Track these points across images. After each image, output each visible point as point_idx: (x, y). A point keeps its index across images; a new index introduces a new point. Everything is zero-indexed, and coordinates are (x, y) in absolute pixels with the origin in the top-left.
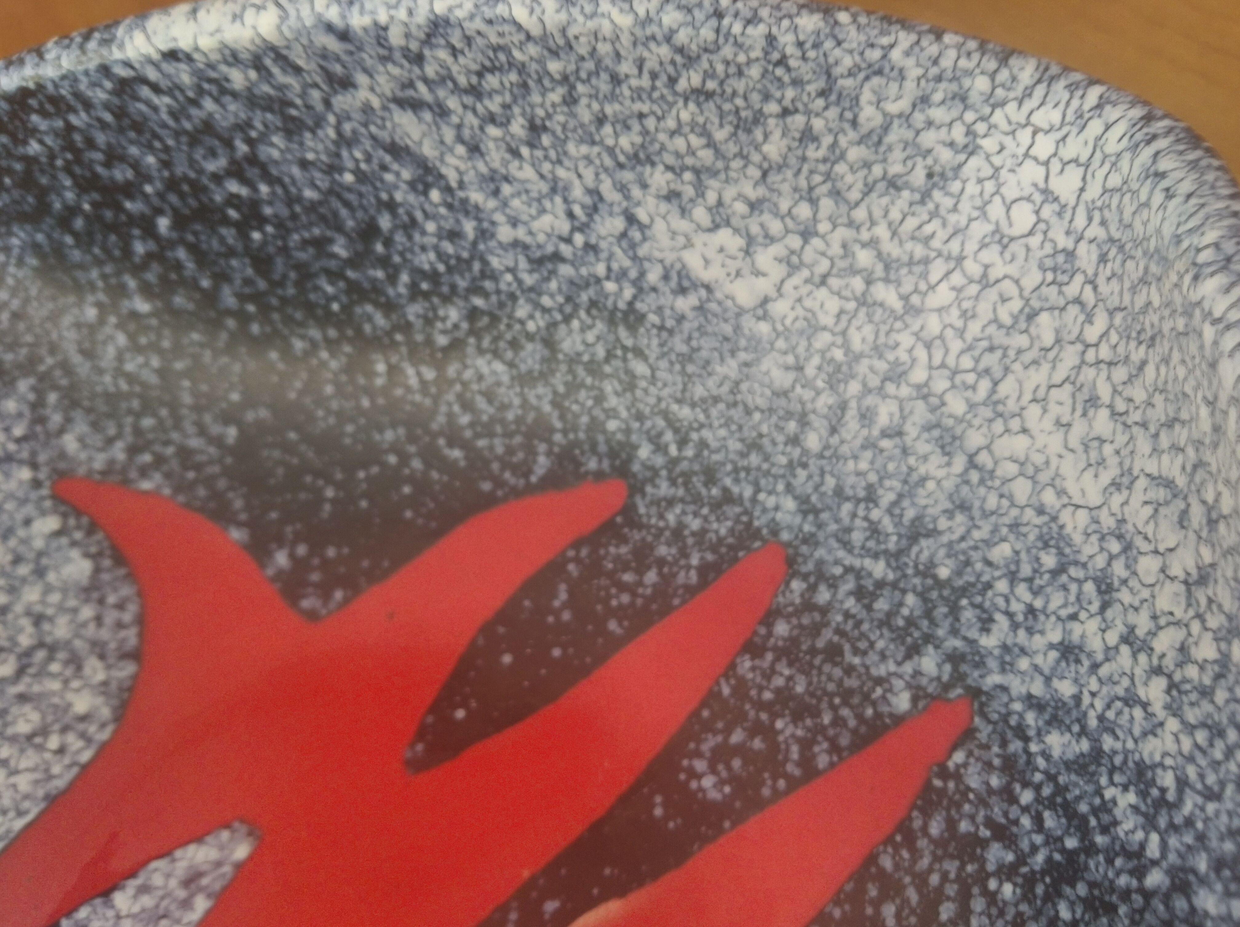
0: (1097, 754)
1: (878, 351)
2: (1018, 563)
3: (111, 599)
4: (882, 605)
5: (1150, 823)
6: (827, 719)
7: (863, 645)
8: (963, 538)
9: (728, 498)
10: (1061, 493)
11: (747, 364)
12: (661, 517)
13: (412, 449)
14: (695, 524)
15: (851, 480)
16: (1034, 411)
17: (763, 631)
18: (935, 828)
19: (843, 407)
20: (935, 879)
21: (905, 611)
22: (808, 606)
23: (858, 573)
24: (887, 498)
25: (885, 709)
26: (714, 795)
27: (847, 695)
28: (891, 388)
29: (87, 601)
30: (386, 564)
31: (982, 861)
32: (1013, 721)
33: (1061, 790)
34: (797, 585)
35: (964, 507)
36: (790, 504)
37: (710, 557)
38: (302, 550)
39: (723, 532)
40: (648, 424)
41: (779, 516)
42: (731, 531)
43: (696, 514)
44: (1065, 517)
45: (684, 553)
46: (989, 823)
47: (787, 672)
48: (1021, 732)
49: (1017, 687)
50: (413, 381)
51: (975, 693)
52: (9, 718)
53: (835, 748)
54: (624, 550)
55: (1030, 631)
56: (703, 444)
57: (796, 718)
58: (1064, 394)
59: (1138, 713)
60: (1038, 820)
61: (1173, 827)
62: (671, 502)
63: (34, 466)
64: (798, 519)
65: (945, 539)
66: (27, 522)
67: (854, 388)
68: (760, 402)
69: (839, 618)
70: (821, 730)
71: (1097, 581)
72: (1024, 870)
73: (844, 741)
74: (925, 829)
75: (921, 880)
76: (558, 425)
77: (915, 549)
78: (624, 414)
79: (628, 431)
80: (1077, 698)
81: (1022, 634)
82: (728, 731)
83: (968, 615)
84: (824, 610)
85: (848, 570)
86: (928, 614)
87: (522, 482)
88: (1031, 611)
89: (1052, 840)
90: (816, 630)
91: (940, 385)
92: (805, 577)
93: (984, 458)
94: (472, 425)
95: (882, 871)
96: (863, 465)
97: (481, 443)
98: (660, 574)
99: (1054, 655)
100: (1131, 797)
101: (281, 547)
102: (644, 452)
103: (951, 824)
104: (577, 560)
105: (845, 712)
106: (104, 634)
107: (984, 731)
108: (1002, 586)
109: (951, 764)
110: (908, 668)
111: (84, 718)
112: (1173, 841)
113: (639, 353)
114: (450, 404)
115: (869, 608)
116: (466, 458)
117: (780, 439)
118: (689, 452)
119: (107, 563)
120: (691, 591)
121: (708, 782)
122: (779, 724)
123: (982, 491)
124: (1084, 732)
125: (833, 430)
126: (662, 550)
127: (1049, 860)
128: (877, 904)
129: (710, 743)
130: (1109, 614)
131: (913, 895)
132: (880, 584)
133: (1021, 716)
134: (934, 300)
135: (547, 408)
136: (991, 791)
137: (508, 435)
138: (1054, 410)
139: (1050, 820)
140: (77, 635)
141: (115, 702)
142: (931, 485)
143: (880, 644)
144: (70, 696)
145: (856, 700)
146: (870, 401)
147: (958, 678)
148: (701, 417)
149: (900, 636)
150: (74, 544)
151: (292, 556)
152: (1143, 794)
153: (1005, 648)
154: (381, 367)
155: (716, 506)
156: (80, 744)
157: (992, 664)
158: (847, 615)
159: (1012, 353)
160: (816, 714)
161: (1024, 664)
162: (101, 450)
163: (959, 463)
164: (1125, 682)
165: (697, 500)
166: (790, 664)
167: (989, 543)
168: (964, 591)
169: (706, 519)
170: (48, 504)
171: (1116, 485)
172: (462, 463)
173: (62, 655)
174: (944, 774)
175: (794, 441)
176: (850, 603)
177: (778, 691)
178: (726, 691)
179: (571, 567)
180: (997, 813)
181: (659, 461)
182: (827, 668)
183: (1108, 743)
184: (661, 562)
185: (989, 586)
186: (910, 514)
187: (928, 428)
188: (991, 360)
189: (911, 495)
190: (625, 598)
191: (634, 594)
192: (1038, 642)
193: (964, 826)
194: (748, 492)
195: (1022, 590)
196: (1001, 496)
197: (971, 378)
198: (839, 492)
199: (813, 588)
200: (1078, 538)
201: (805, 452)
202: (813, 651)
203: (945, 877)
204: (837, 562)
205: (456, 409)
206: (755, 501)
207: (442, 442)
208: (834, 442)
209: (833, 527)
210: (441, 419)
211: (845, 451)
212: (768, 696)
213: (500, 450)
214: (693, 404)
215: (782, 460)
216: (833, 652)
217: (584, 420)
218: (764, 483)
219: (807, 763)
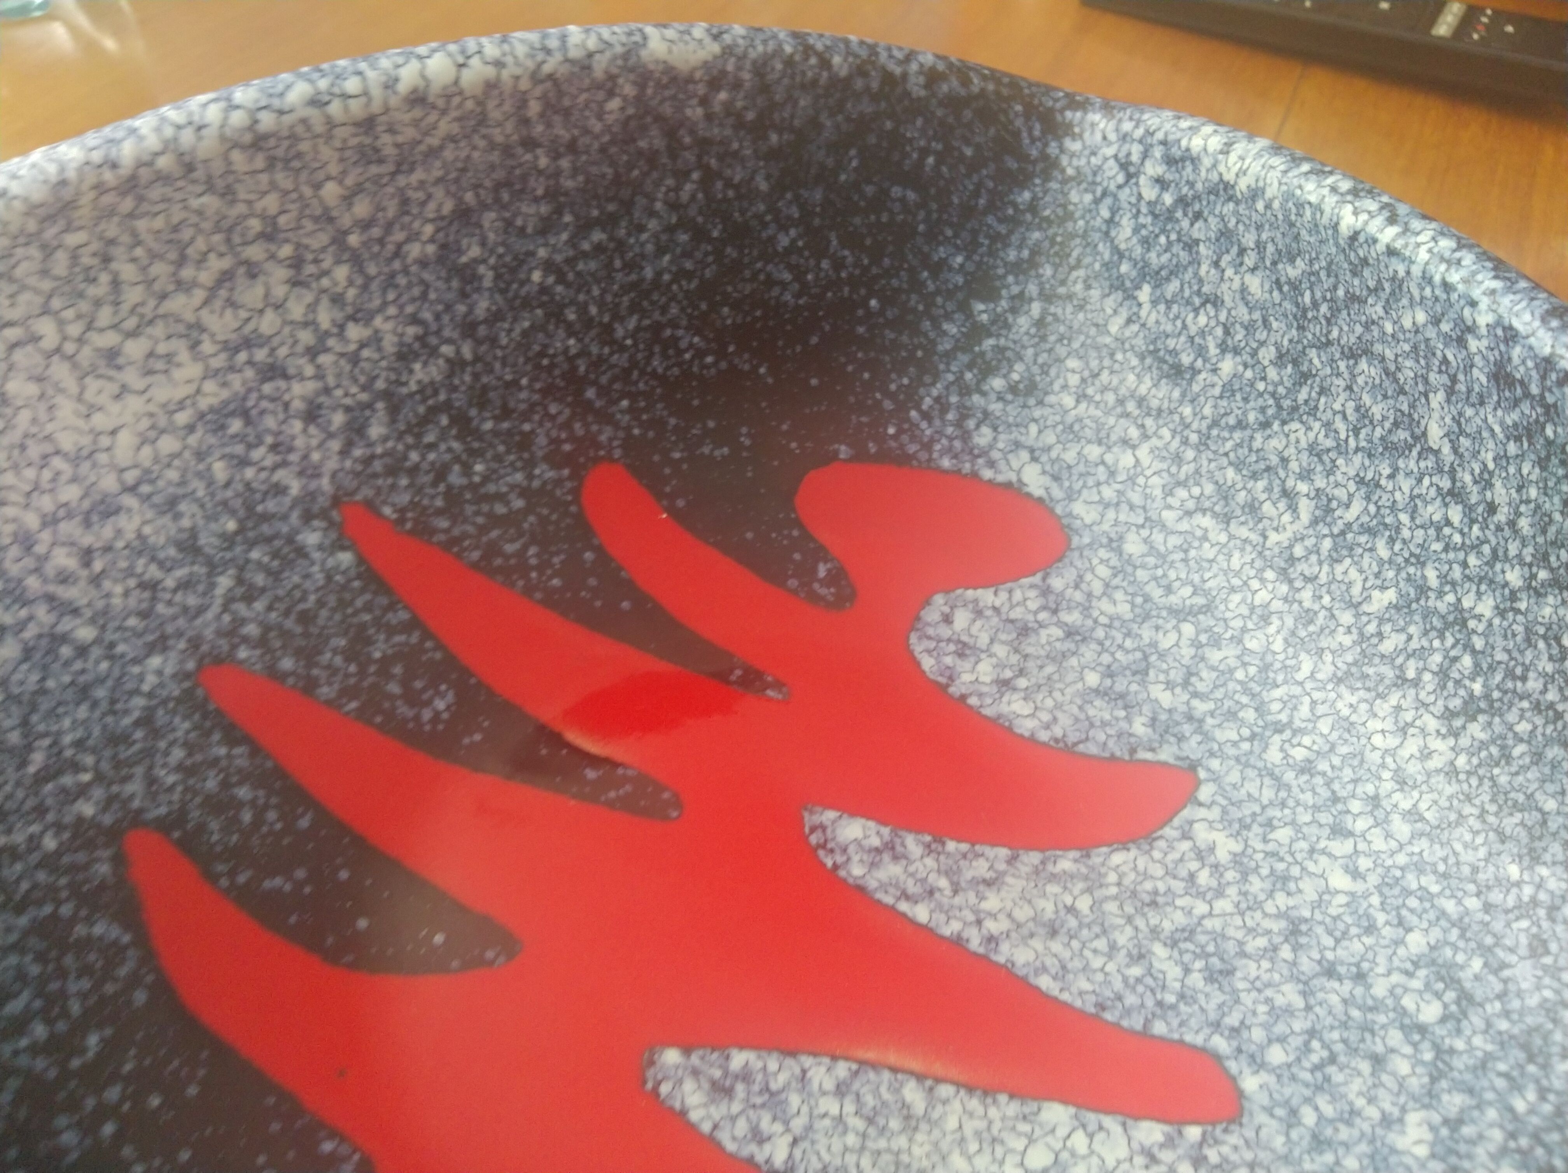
0: (386, 395)
2: (232, 456)
4: (260, 579)
5: (434, 352)
6: (366, 617)
7: (297, 594)
8: (202, 506)
9: (146, 721)
10: (181, 406)
12: (171, 789)
13: (90, 1103)
14: (178, 754)
15: (132, 602)
16: (99, 420)
17: (291, 681)
18: (444, 524)
19: (50, 598)
20: (480, 520)
21: (266, 559)
22: (262, 642)
23: (229, 600)
24: (154, 571)
25: (353, 573)
26: (450, 697)
27: (342, 604)
28: (40, 549)
30: (271, 1100)
31: (462, 488)
32: (359, 467)
33: (409, 430)
34: (243, 653)
35: (172, 503)
36: (155, 661)
37: (216, 736)
39: (187, 725)
40: (49, 801)
41: (169, 670)
42: (186, 717)
43: (166, 753)
44: (204, 403)
45: (213, 763)
46: (435, 484)
47: (328, 655)
48: (368, 461)
49: (332, 464)
51: (336, 501)
53: (391, 607)
54: (214, 825)
55: (291, 450)
56: (79, 744)
57: (369, 642)
58: (93, 385)
59: (366, 353)
60: (431, 446)
61: (438, 333)
62: (151, 781)
64: (173, 655)
65: (201, 522)
67: (33, 583)
68: (35, 677)
69: (273, 615)
70: (377, 622)
71: (265, 380)
72: (464, 457)
73: (383, 601)
74: (446, 531)
75: (483, 530)
76: (48, 909)
77: (208, 550)
78: (35, 828)
79: (59, 827)
80: (348, 409)
81: (293, 457)
82: (391, 697)
83: (271, 505)
84: (267, 628)
85: (225, 608)
86: (269, 540)
87: (131, 953)
88: (274, 448)
89: (443, 436)
90: (285, 634)
91: (46, 503)
92: (234, 647)
93: (130, 477)
94: (49, 1022)
95: (482, 558)
96: (119, 589)
97: (75, 1008)
98: (240, 783)
99: (312, 430)
100: (417, 366)
102: (87, 809)
103: (439, 512)
104: (232, 874)
105: (359, 603)
107: (366, 492)
108: (249, 473)
109: (394, 516)
110: (317, 555)
112: (447, 333)
114: (16, 1053)
115: (263, 590)
116: (100, 1026)
117: (78, 665)
118: (89, 760)
120: (255, 751)
121: (440, 705)
122: (377, 655)
123: (161, 483)
124: (369, 406)
125: (76, 612)
126: (211, 784)
127: (457, 438)
128: (507, 557)
129: (404, 710)
130: (292, 371)
131: (494, 534)
132: (240, 581)
133: (356, 460)
135: (23, 921)
136: (411, 485)
137: (62, 973)
138: (103, 399)
139: (430, 438)
142: (147, 530)
143: (296, 579)
145: (347, 596)
146: (50, 569)
147: (324, 514)
148: (47, 742)
149: (288, 564)
152: (416, 356)
153: (301, 474)
155: (155, 733)
157: (313, 485)
158: (270, 608)
159: (34, 430)
160: (363, 627)
161: (316, 456)
163: (129, 501)
164: (343, 362)
165: (148, 753)
166: (320, 653)
167: (210, 483)
168: (250, 508)
169: (172, 744)
171: (194, 345)
172: (108, 1032)
174: (402, 521)
175: (82, 651)
176: (259, 606)
177: (348, 660)
178: (353, 705)
179: (242, 879)
180: (427, 479)
181: (98, 793)
182: (321, 622)
183: (380, 385)
184: (225, 785)
185: (248, 485)
186: (172, 552)
187: (87, 523)
188: (34, 451)
189: (154, 549)
190: (272, 815)
191: (266, 807)
192: (299, 443)
193: (439, 503)
194: (139, 702)
195: (257, 454)
196: (169, 465)
197: (47, 474)
198: (144, 615)
199: (245, 640)
200: (225, 394)
201: (97, 641)
202: (306, 635)
203: (477, 513)
204: (218, 617)
205: (24, 1042)
206: (150, 695)
207: (76, 1063)
208: (88, 613)
209: (181, 622)
210: (40, 1063)
211: (100, 604)
212: (353, 668)
213: (86, 984)
214: (29, 748)
215: (104, 665)
216: (305, 618)
217: (42, 876)
218: (129, 686)
219: (407, 627)
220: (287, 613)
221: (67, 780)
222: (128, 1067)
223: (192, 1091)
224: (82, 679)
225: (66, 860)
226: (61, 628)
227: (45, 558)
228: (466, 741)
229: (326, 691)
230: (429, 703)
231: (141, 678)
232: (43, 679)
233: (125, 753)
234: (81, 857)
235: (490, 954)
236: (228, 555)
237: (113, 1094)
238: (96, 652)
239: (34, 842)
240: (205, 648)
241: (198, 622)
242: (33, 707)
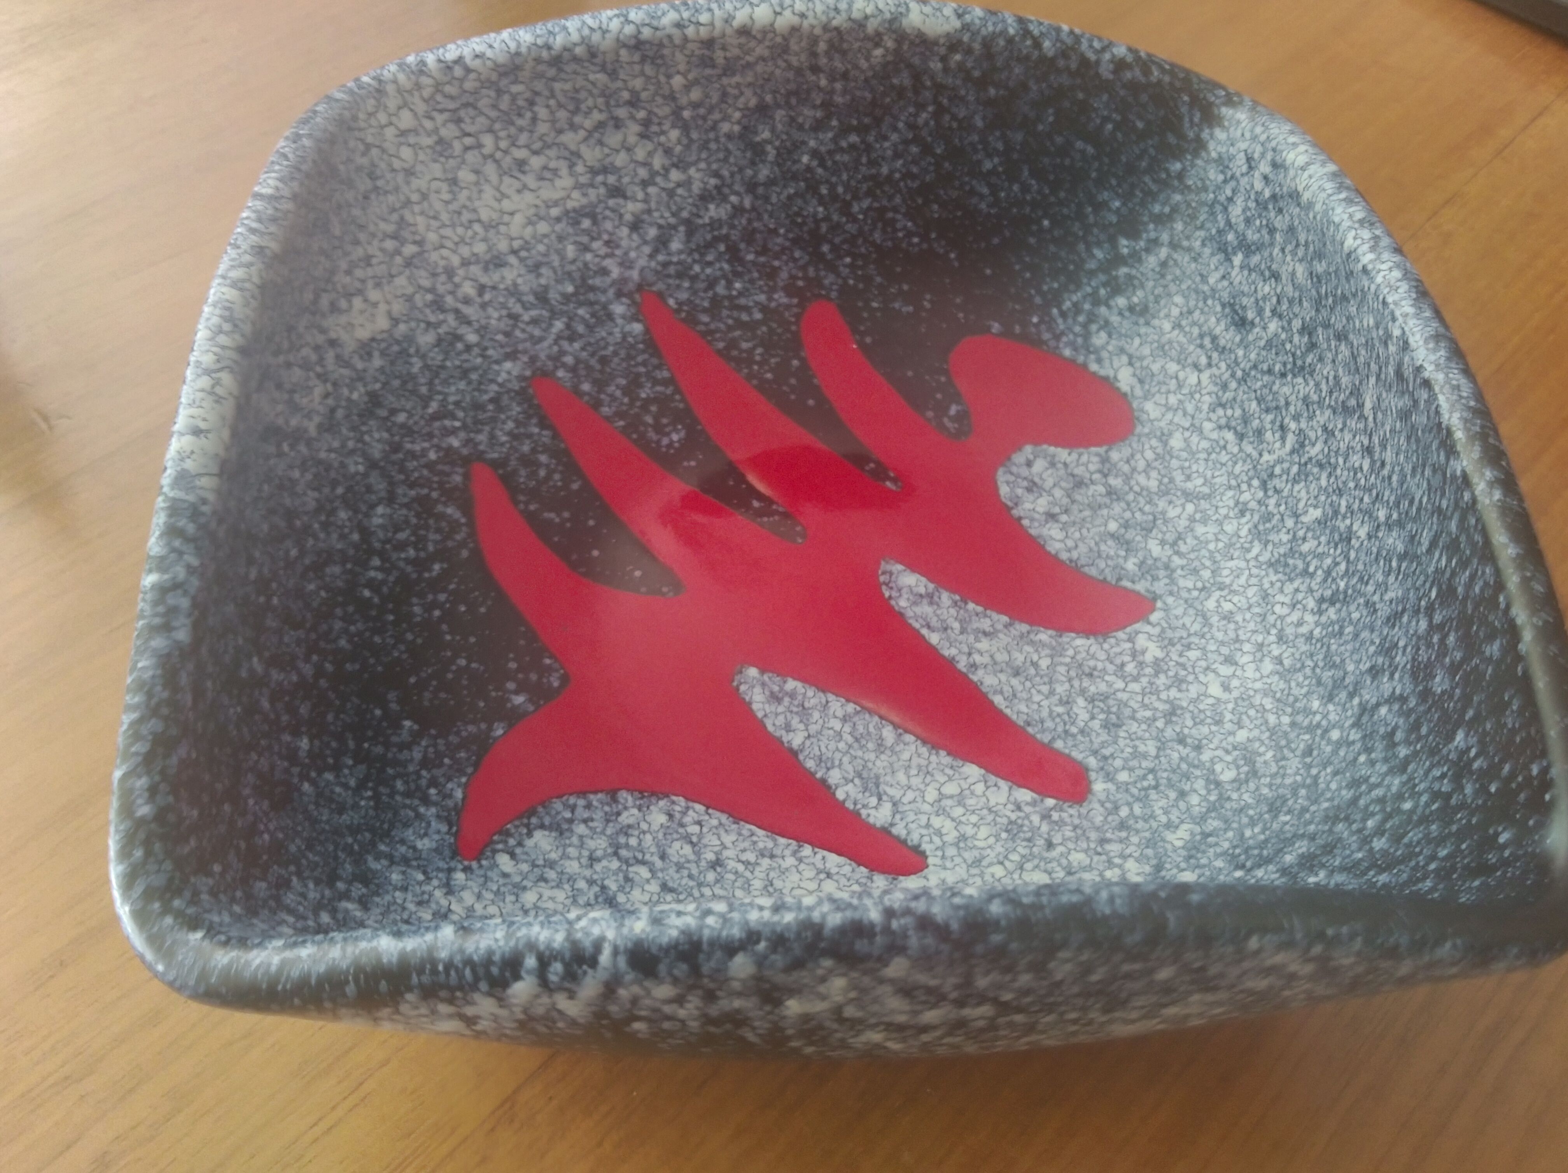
0: (687, 222)
1: (434, 275)
2: (581, 243)
3: (568, 815)
4: (581, 329)
5: (725, 199)
6: (642, 369)
7: (602, 343)
8: (555, 272)
9: (495, 400)
10: (556, 204)
11: (417, 351)
12: (502, 444)
13: (430, 597)
14: (510, 425)
15: (502, 325)
16: (506, 205)
17: (586, 398)
18: (705, 318)
19: (457, 311)
20: (730, 322)
21: (587, 316)
22: (573, 370)
23: (559, 338)
24: (518, 309)
25: (640, 338)
26: (683, 434)
27: (630, 357)
28: (457, 279)
29: (571, 830)
30: (523, 629)
31: (724, 297)
32: (659, 268)
33: (698, 249)
34: (561, 373)
35: (537, 266)
36: (508, 365)
37: (534, 421)
38: (511, 686)
39: (519, 409)
40: (437, 432)
41: (515, 373)
42: (519, 404)
43: (504, 423)
44: (570, 205)
45: (530, 436)
46: (706, 290)
47: (613, 388)
48: (666, 265)
49: (642, 262)
50: (380, 576)
51: (640, 288)
52: (682, 860)
53: (659, 367)
54: (523, 472)
55: (618, 246)
56: (457, 404)
57: (641, 386)
58: (507, 180)
59: (680, 191)
60: (710, 264)
61: (730, 186)
62: (492, 437)
63: (450, 870)
64: (519, 363)
65: (553, 283)
66: (505, 875)
67: (449, 299)
68: (440, 357)
69: (584, 354)
70: (648, 374)
71: (612, 196)
72: (730, 276)
73: (655, 361)
74: (706, 324)
75: (730, 328)
76: (425, 491)
77: (553, 302)
79: (438, 448)
80: (660, 227)
81: (618, 252)
82: (646, 425)
83: (597, 281)
84: (578, 361)
85: (556, 342)
86: (591, 304)
87: (464, 529)
88: (607, 243)
89: (719, 259)
90: (589, 368)
91: (465, 251)
92: (556, 368)
93: (516, 244)
94: (417, 549)
95: (725, 348)
96: (496, 315)
97: (431, 548)
98: (542, 452)
99: (635, 236)
100: (712, 207)
101: (509, 700)
102: (455, 442)
103: (705, 311)
104: (527, 504)
105: (640, 359)
106: (598, 815)
107: (660, 286)
108: (589, 257)
109: (675, 306)
110: (620, 321)
111: (671, 816)
112: (737, 187)
113: (393, 412)
115: (581, 336)
116: (441, 561)
117: (465, 356)
118: (460, 414)
119: (534, 820)
120: (555, 436)
121: (675, 437)
122: (643, 395)
123: (534, 252)
124: (674, 227)
125: (469, 323)
126: (526, 448)
127: (728, 261)
128: (741, 351)
129: (652, 435)
130: (629, 194)
131: (737, 333)
132: (568, 326)
133: (658, 263)
134: (421, 228)
135: (413, 493)
136: (690, 288)
137: (427, 527)
138: (510, 192)
139: (710, 258)
140: (603, 832)
141: (654, 800)
142: (520, 281)
143: (604, 334)
144: (655, 827)
145: (633, 353)
146: (460, 294)
147: (629, 295)
148: (440, 397)
149: (600, 322)
150: (520, 844)
151: (517, 692)
152: (713, 199)
153: (621, 264)
154: (367, 593)
155: (500, 409)
156: (691, 812)
157: (628, 273)
158: (583, 349)
159: (468, 203)
160: (638, 375)
161: (633, 254)
162: (429, 824)
163: (512, 259)
164: (664, 195)
165: (494, 420)
166: (608, 385)
167: (563, 258)
168: (584, 280)
169: (508, 418)
170: (484, 862)
171: (572, 166)
172: (445, 566)
173: (622, 840)
174: (678, 311)
175: (468, 348)
176: (577, 345)
177: (625, 394)
178: (622, 423)
179: (531, 508)
180: (702, 285)
181: (462, 435)
182: (613, 365)
183: (685, 214)
184: (534, 451)
185: (586, 264)
186: (531, 298)
187: (486, 269)
188: (466, 216)
189: (522, 294)
190: (557, 476)
191: (554, 471)
192: (624, 243)
193: (706, 304)
194: (494, 387)
195: (596, 245)
196: (541, 242)
197: (470, 233)
198: (507, 334)
199: (564, 365)
200: (584, 201)
201: (477, 345)
202: (602, 372)
203: (729, 317)
204: (550, 347)
205: (403, 555)
206: (500, 385)
207: (426, 575)
208: (476, 325)
209: (528, 345)
210: (409, 569)
211: (483, 322)
212: (626, 400)
213: (438, 537)
214: (430, 398)
215: (479, 360)
216: (604, 360)
217: (425, 472)
218: (490, 377)
219: (665, 383)
220: (593, 355)
221: (447, 423)
222: (452, 587)
223: (483, 610)
224: (466, 365)
225: (440, 467)
226: (460, 331)
227: (457, 286)
228: (685, 464)
229: (606, 410)
230: (668, 434)
231: (498, 373)
232: (444, 360)
233: (482, 416)
234: (447, 468)
235: (665, 589)
236: (565, 308)
237: (442, 597)
238: (476, 350)
239: (424, 452)
240: (539, 364)
241: (538, 347)
242: (437, 375)
